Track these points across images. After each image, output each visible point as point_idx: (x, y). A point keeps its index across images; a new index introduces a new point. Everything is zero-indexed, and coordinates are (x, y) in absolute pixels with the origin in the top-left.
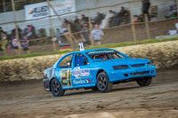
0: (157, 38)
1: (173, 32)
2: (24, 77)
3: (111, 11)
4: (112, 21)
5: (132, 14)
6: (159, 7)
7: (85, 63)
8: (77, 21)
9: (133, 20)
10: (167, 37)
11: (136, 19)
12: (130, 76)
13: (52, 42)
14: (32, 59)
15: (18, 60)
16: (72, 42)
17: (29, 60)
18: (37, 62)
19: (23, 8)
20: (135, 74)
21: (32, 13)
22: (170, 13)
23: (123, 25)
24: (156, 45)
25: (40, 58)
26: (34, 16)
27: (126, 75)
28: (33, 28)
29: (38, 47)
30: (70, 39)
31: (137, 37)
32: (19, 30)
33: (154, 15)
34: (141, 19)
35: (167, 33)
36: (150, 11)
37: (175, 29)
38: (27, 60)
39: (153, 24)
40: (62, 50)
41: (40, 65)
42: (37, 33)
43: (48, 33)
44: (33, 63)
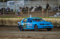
0: (50, 17)
1: (55, 16)
2: (4, 24)
3: (36, 6)
4: (36, 9)
5: (43, 8)
6: (52, 7)
7: (31, 22)
8: (24, 8)
9: (43, 10)
10: (53, 17)
11: (44, 10)
12: (45, 27)
13: (15, 14)
14: (8, 19)
15: (3, 19)
16: (22, 15)
17: (7, 19)
18: (9, 20)
19: (7, 2)
20: (46, 27)
21: (9, 4)
22: (55, 9)
23: (39, 11)
24: (50, 19)
25: (10, 19)
26: (10, 5)
27: (44, 27)
28: (9, 9)
29: (10, 15)
30: (21, 14)
31: (44, 16)
32: (5, 9)
33: (50, 9)
34: (45, 10)
35: (53, 16)
36: (49, 8)
37: (56, 15)
38: (6, 19)
39: (49, 12)
40: (18, 17)
41: (10, 21)
42: (10, 10)
43: (14, 11)
44: (8, 20)
